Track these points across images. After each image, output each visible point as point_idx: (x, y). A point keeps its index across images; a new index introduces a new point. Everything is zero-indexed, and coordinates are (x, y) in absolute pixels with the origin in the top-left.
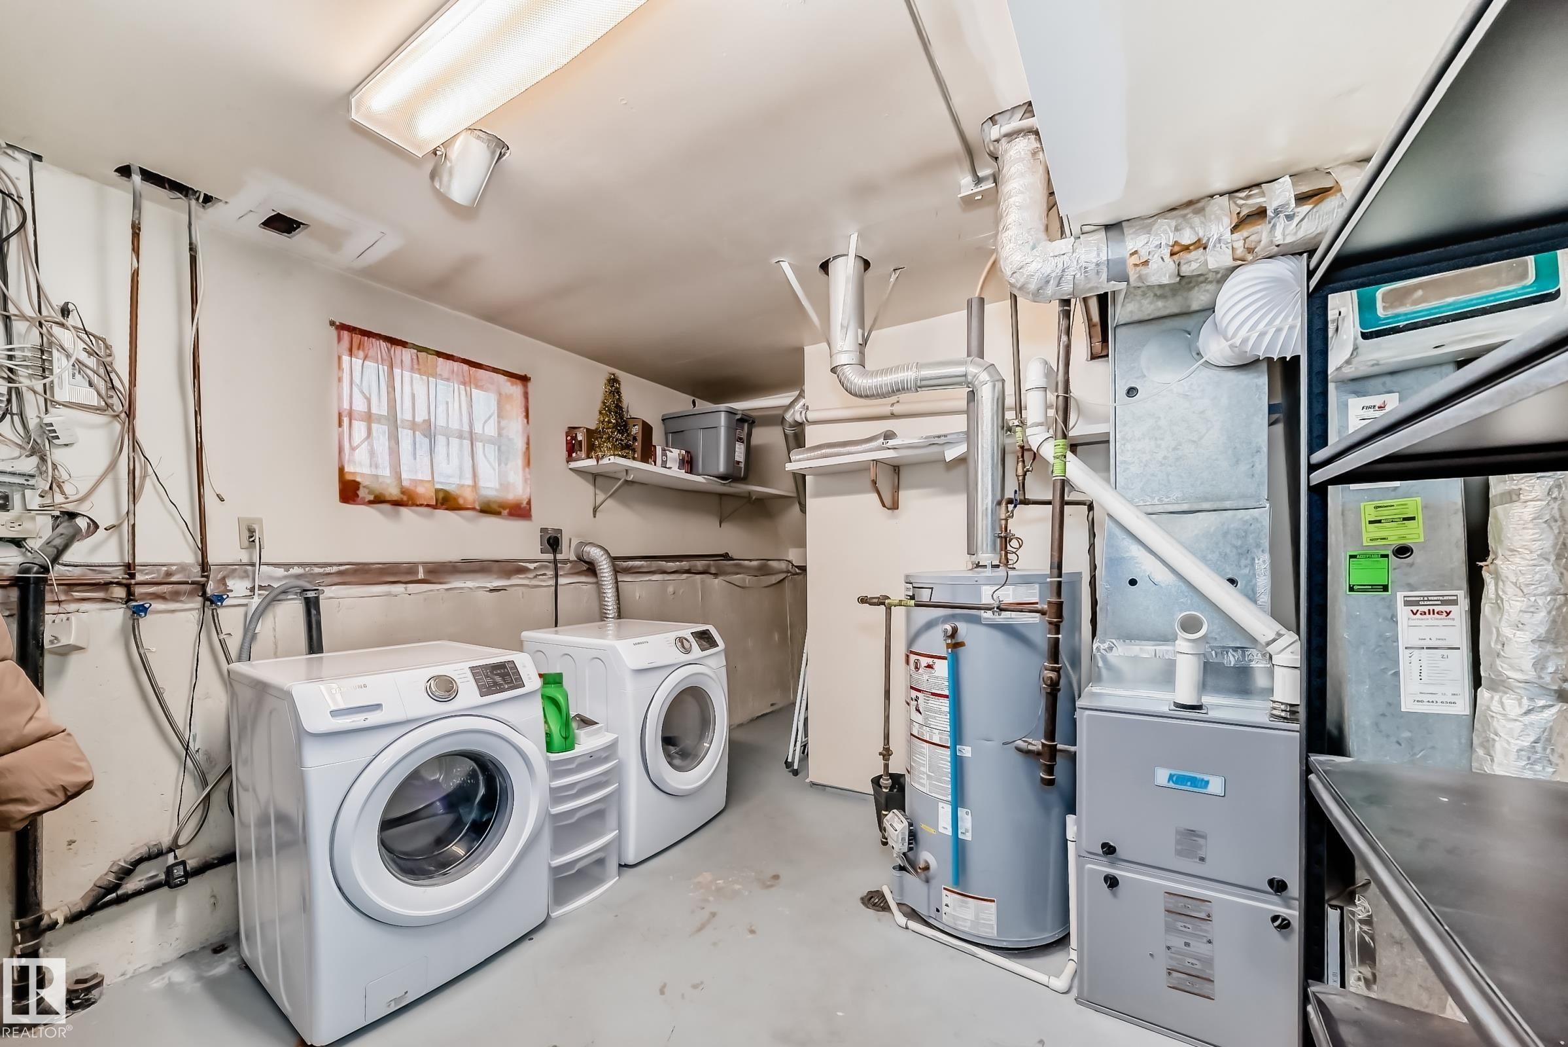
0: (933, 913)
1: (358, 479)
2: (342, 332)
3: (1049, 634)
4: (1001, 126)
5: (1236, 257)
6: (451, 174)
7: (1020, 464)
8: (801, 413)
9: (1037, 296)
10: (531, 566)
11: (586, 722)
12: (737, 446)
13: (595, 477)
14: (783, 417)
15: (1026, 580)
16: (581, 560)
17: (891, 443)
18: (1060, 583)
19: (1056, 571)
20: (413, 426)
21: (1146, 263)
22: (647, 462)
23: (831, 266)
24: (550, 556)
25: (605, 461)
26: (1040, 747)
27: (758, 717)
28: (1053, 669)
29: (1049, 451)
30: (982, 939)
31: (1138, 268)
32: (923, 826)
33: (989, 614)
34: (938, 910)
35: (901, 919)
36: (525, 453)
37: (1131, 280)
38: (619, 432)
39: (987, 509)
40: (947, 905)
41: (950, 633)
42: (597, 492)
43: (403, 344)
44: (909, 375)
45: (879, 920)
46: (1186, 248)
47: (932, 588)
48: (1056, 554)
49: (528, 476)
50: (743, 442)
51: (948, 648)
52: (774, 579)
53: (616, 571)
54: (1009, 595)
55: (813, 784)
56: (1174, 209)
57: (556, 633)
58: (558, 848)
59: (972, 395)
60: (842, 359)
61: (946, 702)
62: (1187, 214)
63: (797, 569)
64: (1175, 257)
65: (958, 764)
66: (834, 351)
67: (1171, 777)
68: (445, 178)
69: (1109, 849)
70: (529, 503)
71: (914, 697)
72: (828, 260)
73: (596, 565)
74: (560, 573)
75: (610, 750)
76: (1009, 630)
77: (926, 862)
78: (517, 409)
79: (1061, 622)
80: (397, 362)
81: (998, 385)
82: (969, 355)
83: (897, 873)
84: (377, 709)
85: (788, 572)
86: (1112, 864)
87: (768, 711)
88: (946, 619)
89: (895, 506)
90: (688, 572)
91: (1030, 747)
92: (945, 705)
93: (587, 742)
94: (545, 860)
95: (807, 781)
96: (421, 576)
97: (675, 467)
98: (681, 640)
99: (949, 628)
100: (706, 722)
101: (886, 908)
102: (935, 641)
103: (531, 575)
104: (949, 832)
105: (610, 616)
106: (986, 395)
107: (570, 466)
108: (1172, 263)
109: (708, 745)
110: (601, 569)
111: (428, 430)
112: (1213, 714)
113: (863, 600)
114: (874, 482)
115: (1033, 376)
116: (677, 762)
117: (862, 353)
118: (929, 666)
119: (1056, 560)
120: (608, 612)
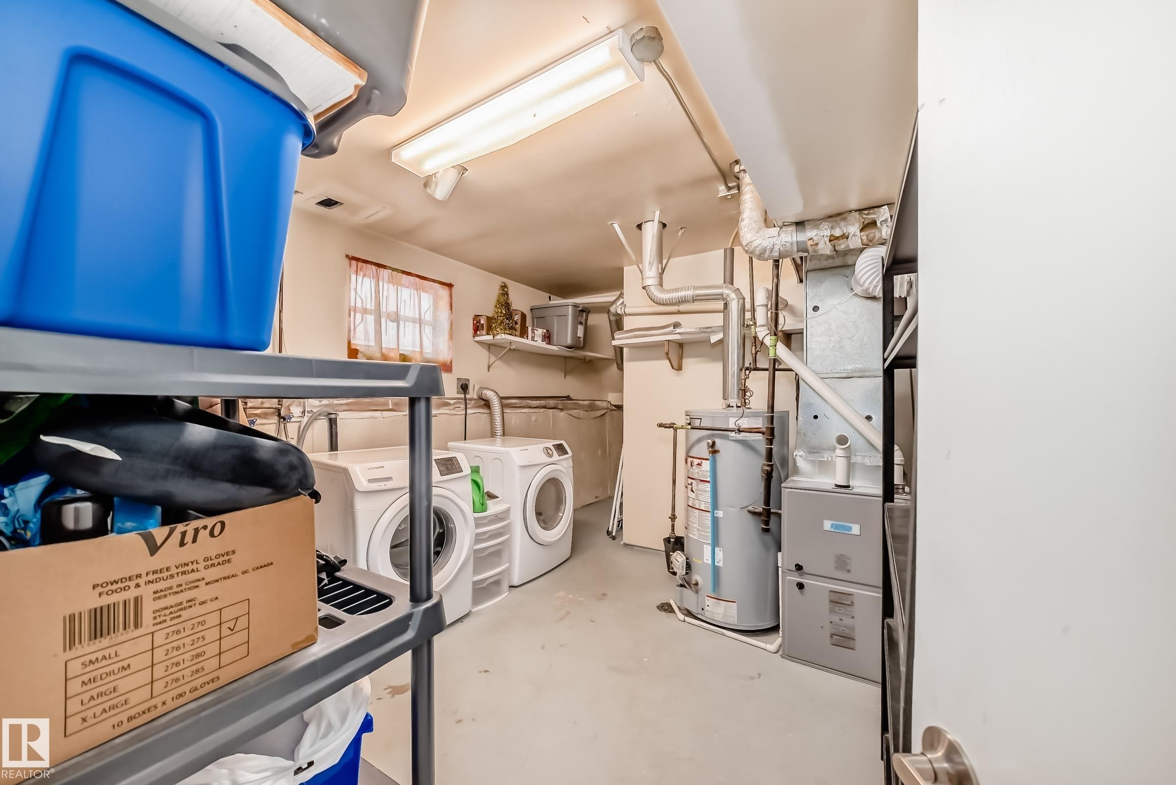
0: (700, 611)
1: (358, 348)
2: (352, 261)
3: (767, 445)
4: (740, 166)
5: (863, 244)
6: (436, 186)
7: (754, 347)
8: (621, 308)
9: (762, 257)
10: (452, 402)
11: (491, 496)
12: (579, 327)
13: (489, 346)
14: (609, 310)
15: (755, 415)
16: (480, 399)
17: (678, 330)
18: (772, 417)
19: (770, 410)
20: (389, 316)
21: (817, 244)
22: (523, 337)
23: (643, 227)
24: (463, 396)
25: (498, 337)
26: (762, 510)
27: (588, 505)
28: (768, 465)
29: (769, 341)
30: (728, 625)
31: (814, 247)
32: (694, 559)
33: (733, 434)
34: (703, 609)
35: (681, 616)
36: (450, 331)
37: (810, 252)
38: (507, 319)
39: (734, 373)
40: (708, 606)
41: (711, 444)
42: (491, 355)
43: (384, 267)
44: (689, 293)
45: (668, 618)
46: (837, 238)
47: (701, 419)
48: (770, 400)
49: (451, 346)
50: (582, 325)
51: (710, 453)
52: (599, 413)
53: (503, 406)
54: (745, 423)
55: (626, 545)
56: (831, 217)
57: (465, 443)
58: (476, 571)
59: (726, 305)
60: (649, 282)
61: (708, 485)
62: (838, 220)
63: (614, 407)
64: (832, 242)
65: (715, 521)
66: (644, 277)
67: (832, 525)
68: (433, 188)
69: (799, 568)
70: (451, 362)
71: (690, 483)
72: (641, 223)
73: (490, 402)
74: (468, 406)
75: (507, 512)
76: (744, 443)
77: (696, 580)
78: (444, 304)
79: (774, 438)
80: (381, 277)
81: (741, 301)
82: (725, 282)
83: (679, 588)
84: (390, 480)
85: (608, 409)
86: (801, 576)
87: (594, 501)
88: (708, 437)
89: (680, 368)
90: (544, 407)
91: (756, 510)
92: (708, 487)
93: (493, 508)
94: (470, 577)
95: (622, 543)
96: (390, 407)
97: (540, 340)
98: (547, 448)
99: (710, 441)
100: (560, 500)
101: (673, 612)
102: (702, 450)
103: (451, 408)
104: (710, 562)
105: (499, 434)
106: (734, 306)
107: (475, 340)
108: (831, 245)
109: (562, 515)
110: (493, 405)
111: (396, 318)
112: (855, 490)
113: (661, 425)
114: (667, 354)
115: (761, 298)
116: (543, 525)
117: (661, 278)
118: (699, 464)
119: (770, 403)
120: (497, 431)
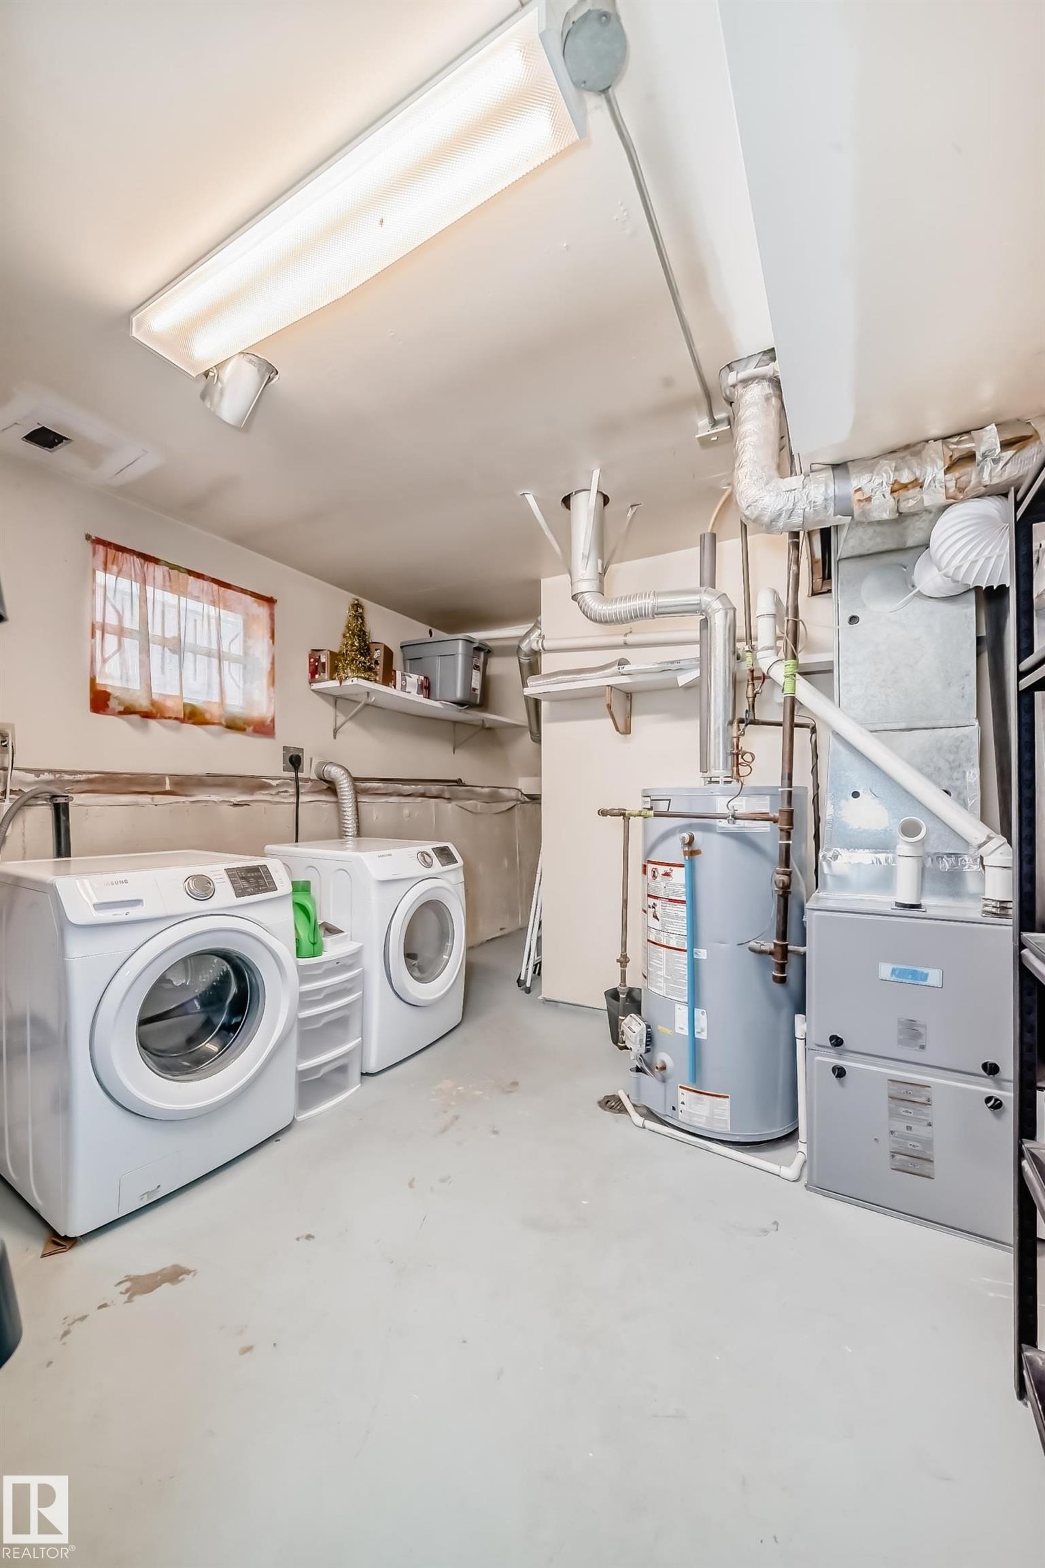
0: (669, 1111)
1: (109, 690)
2: (97, 546)
3: (781, 840)
4: (737, 373)
5: (949, 496)
6: (222, 394)
7: (750, 686)
8: (538, 641)
9: (769, 528)
10: (274, 783)
11: (330, 930)
12: (474, 673)
13: (336, 700)
14: (519, 646)
15: (758, 792)
16: (321, 779)
17: (627, 668)
18: (790, 793)
19: (786, 781)
20: (164, 642)
21: (869, 499)
22: (388, 685)
23: (573, 501)
24: (293, 774)
25: (348, 682)
26: (772, 947)
27: (488, 941)
28: (784, 874)
29: (780, 673)
30: (718, 1135)
31: (862, 504)
32: (660, 1027)
33: (724, 823)
34: (674, 1108)
35: (639, 1120)
36: (270, 672)
37: (856, 514)
38: (362, 654)
39: (719, 728)
40: (683, 1103)
41: (687, 841)
42: (338, 713)
43: (156, 561)
44: (647, 603)
45: (617, 1121)
46: (905, 487)
47: (670, 800)
48: (787, 766)
49: (272, 695)
50: (479, 670)
51: (685, 855)
52: (505, 806)
53: (357, 792)
54: (743, 805)
55: (547, 1001)
56: (893, 452)
57: (297, 846)
58: (303, 1054)
59: (705, 624)
60: (583, 587)
61: (683, 908)
62: (905, 456)
63: (526, 798)
64: (895, 494)
65: (694, 965)
66: (575, 579)
67: (894, 971)
68: (216, 399)
69: (837, 1042)
70: (273, 720)
71: (651, 904)
72: (569, 495)
73: (336, 783)
74: (301, 791)
75: (356, 955)
76: (742, 839)
77: (663, 1062)
78: (262, 631)
79: (792, 829)
80: (150, 579)
81: (731, 613)
82: (701, 585)
83: (635, 1074)
84: (138, 904)
85: (517, 800)
86: (840, 1055)
87: (497, 935)
88: (682, 829)
89: (627, 731)
90: (423, 795)
91: (763, 948)
92: (682, 910)
93: (333, 949)
94: (292, 1064)
95: (540, 998)
96: (168, 788)
97: (414, 691)
98: (423, 854)
99: (686, 836)
100: (445, 935)
101: (623, 1110)
102: (673, 850)
103: (273, 792)
104: (686, 1032)
105: (350, 834)
106: (719, 622)
107: (312, 688)
108: (892, 499)
109: (447, 957)
110: (341, 788)
111: (177, 647)
112: (931, 912)
113: (603, 813)
114: (609, 707)
115: (763, 604)
116: (417, 974)
117: (601, 582)
118: (667, 874)
119: (787, 771)
120: (348, 830)
